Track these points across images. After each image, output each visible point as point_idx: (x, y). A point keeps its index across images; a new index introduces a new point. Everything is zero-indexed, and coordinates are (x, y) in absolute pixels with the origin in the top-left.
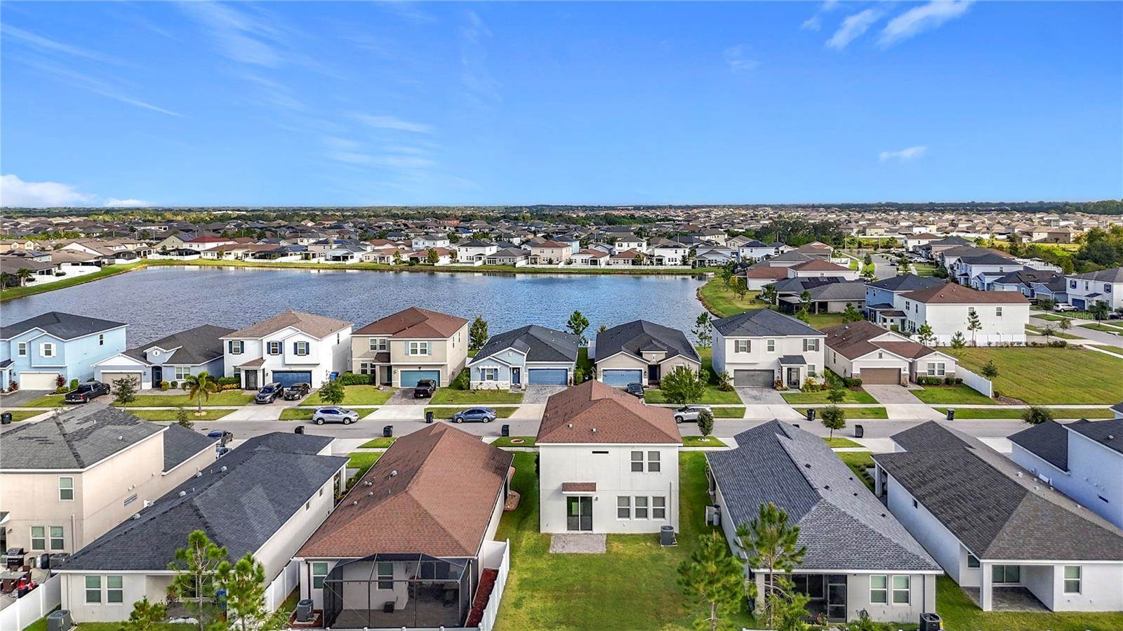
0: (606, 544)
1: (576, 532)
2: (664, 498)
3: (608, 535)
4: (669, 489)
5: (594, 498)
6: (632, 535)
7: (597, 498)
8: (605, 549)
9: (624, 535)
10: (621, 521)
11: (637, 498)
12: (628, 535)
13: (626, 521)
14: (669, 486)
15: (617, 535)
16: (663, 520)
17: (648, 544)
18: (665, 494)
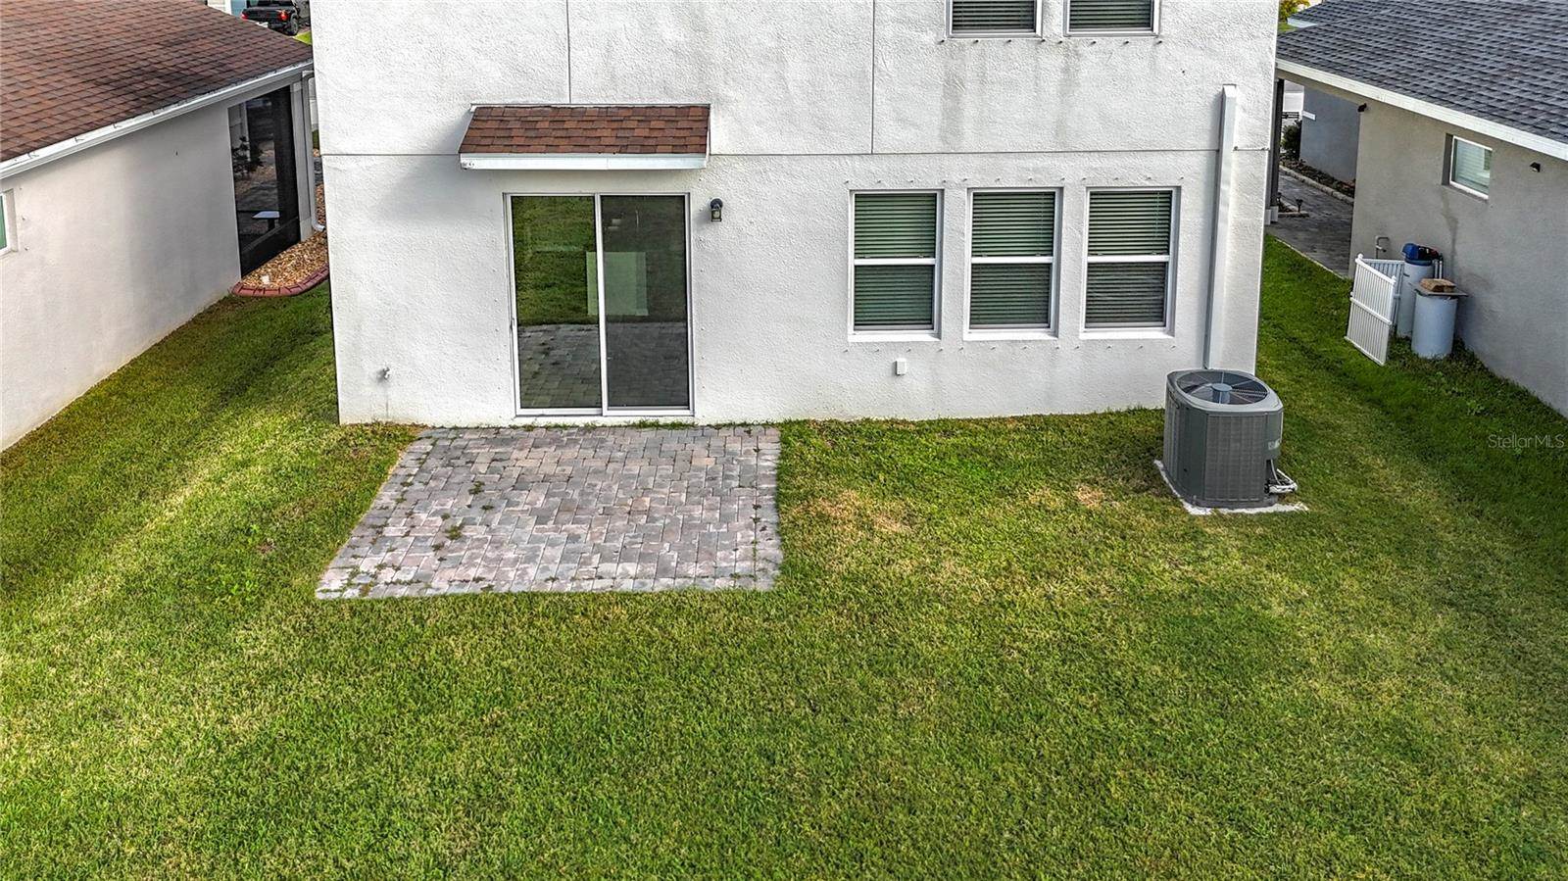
0: (780, 498)
1: (580, 417)
2: (1165, 200)
3: (792, 432)
4: (1204, 141)
5: (697, 205)
6: (945, 427)
7: (716, 205)
8: (770, 548)
9: (895, 429)
10: (875, 349)
11: (984, 200)
12: (924, 428)
13: (908, 348)
14: (1206, 122)
15: (852, 429)
16: (1153, 333)
17: (1085, 496)
18: (1184, 171)
